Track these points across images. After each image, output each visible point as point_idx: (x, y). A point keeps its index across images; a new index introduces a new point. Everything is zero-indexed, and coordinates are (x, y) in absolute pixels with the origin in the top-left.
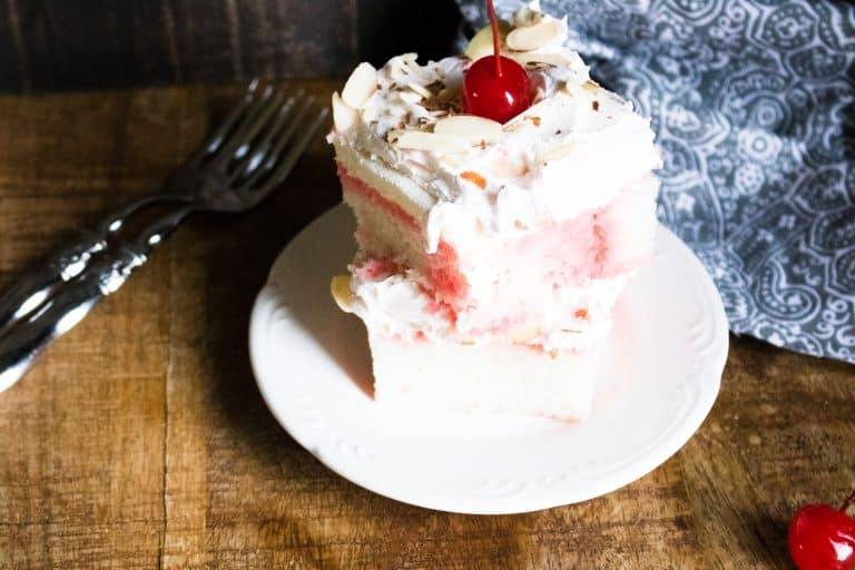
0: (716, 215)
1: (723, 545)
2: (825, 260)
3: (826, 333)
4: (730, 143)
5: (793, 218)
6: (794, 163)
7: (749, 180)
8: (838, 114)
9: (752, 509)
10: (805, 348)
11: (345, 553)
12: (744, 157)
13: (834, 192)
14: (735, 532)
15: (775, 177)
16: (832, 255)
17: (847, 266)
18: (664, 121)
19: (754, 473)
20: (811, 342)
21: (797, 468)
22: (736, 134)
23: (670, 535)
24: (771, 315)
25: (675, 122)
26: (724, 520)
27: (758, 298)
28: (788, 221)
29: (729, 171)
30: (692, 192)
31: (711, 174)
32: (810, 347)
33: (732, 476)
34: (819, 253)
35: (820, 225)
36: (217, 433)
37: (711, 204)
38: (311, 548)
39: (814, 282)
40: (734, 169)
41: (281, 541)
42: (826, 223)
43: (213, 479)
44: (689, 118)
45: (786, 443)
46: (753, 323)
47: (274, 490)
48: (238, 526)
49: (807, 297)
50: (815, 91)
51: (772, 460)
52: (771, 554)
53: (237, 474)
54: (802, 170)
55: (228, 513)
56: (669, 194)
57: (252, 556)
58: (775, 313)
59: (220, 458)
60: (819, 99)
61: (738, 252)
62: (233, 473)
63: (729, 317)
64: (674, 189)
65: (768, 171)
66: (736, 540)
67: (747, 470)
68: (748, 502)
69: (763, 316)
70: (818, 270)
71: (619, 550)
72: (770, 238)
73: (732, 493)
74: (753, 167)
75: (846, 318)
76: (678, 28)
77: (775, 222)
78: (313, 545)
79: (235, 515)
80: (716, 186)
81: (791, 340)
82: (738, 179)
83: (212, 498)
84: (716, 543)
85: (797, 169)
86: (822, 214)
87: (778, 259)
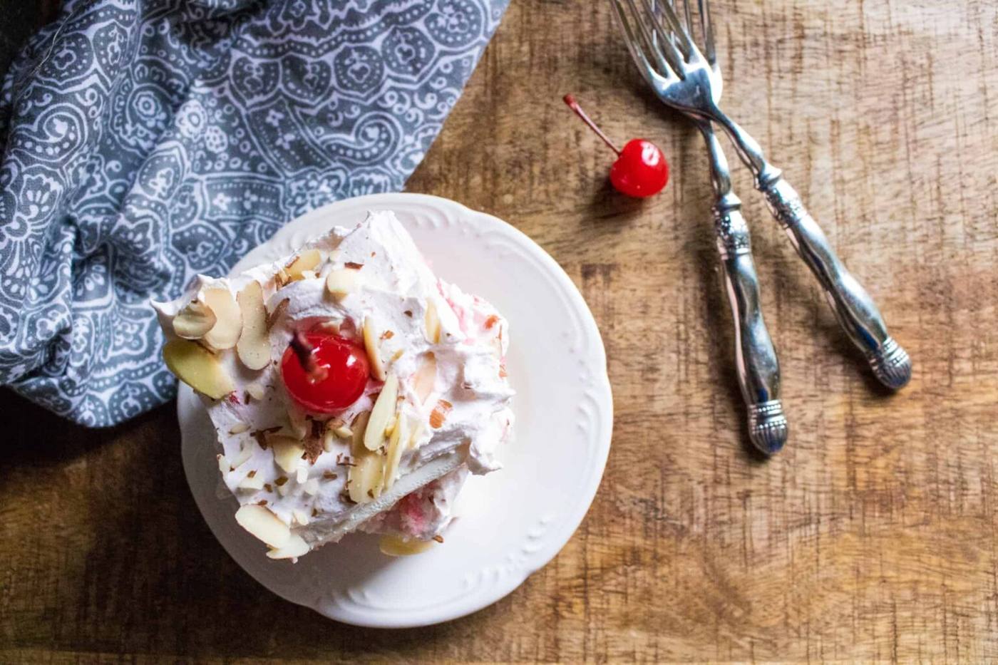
0: (241, 177)
1: (614, 246)
2: (335, 97)
3: (417, 116)
4: (189, 145)
5: (272, 112)
6: (210, 95)
7: (217, 140)
8: (174, 41)
9: (580, 217)
10: (430, 137)
11: (596, 548)
12: (200, 136)
13: (258, 70)
14: (603, 234)
15: (218, 115)
16: (333, 89)
17: (351, 81)
18: (161, 200)
19: (543, 207)
20: (425, 131)
21: (542, 173)
22: (183, 137)
23: (601, 284)
24: (389, 155)
25: (164, 189)
26: (589, 240)
27: (364, 163)
28: (274, 118)
29: (205, 155)
30: (213, 192)
31: (202, 172)
32: (430, 132)
33: (543, 225)
34: (324, 100)
35: (293, 92)
36: (453, 653)
37: (230, 179)
38: (589, 576)
39: (356, 112)
40: (205, 149)
41: (578, 601)
42: (292, 86)
43: (505, 657)
44: (162, 176)
45: (514, 175)
46: (396, 173)
47: (523, 605)
48: (559, 636)
49: (371, 122)
50: (141, 54)
51: (531, 190)
52: (624, 213)
53: (502, 636)
54: (221, 91)
55: (545, 644)
56: (211, 214)
57: (592, 625)
58: (386, 152)
59: (482, 649)
60: (150, 53)
61: (296, 168)
62: (501, 640)
63: (385, 191)
64: (208, 209)
65: (212, 121)
66: (609, 236)
67: (539, 212)
68: (572, 219)
69: (388, 163)
70: (344, 105)
71: (612, 327)
72: (290, 137)
73: (562, 228)
74: (208, 133)
75: (406, 96)
76: (81, 160)
77: (270, 128)
78: (586, 574)
79: (547, 638)
80: (212, 170)
81: (419, 145)
82: (212, 149)
83: (527, 658)
84: (611, 251)
85: (216, 95)
86: (280, 86)
87: (319, 136)
